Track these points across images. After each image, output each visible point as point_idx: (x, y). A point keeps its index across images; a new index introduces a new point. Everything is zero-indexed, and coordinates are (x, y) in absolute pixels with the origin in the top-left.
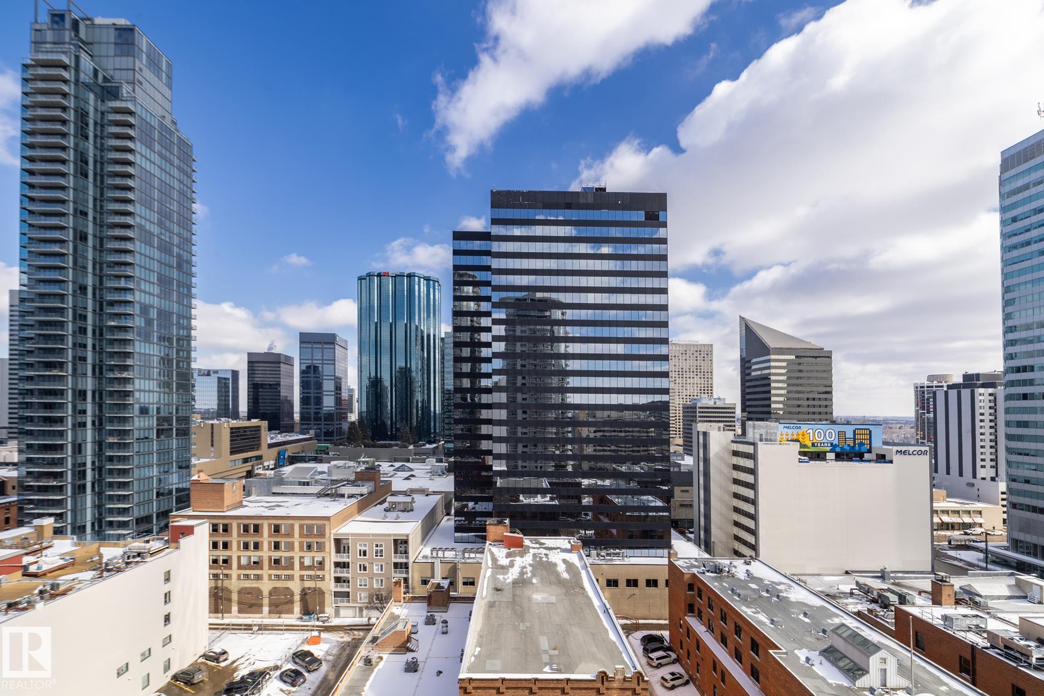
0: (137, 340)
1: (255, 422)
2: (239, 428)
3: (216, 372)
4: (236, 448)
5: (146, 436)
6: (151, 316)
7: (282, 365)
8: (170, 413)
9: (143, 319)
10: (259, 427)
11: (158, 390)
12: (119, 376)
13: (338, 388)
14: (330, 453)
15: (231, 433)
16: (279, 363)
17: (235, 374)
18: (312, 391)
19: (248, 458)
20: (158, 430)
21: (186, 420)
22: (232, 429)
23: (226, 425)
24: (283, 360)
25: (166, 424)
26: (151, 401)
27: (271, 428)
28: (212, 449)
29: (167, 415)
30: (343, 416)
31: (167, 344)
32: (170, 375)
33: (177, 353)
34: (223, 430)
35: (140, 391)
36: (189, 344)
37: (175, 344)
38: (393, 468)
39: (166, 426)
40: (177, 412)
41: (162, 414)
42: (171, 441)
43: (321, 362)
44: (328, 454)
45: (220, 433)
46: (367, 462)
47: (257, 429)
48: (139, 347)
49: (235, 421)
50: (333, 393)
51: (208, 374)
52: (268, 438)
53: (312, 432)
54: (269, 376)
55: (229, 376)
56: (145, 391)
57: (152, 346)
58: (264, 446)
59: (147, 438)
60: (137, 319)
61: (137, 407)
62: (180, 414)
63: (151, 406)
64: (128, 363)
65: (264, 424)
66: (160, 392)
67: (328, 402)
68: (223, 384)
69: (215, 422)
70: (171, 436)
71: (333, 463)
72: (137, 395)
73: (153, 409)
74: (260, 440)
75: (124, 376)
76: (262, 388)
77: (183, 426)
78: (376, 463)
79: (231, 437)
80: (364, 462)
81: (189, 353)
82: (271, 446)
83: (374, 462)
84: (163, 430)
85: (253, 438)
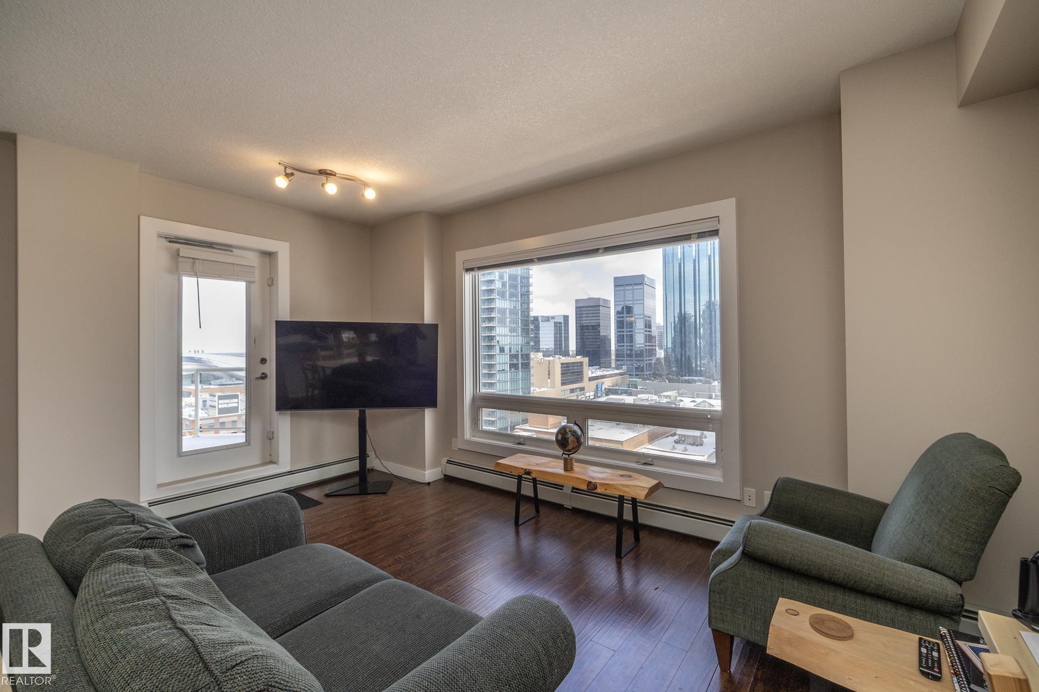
0: (498, 299)
1: (579, 358)
2: (568, 363)
3: (553, 318)
4: (566, 380)
5: (504, 369)
6: (505, 280)
7: (601, 308)
8: (517, 352)
9: (500, 283)
10: (582, 363)
11: (510, 334)
12: (488, 325)
13: (648, 325)
14: (638, 388)
15: (561, 367)
16: (599, 306)
17: (566, 318)
18: (625, 330)
19: (574, 389)
20: (510, 364)
21: (527, 357)
22: (562, 364)
23: (558, 361)
24: (601, 304)
25: (515, 360)
26: (506, 343)
27: (591, 364)
28: (549, 380)
29: (515, 353)
30: (652, 352)
31: (515, 299)
32: (516, 323)
33: (521, 306)
34: (556, 365)
35: (499, 335)
36: (528, 298)
37: (519, 299)
38: (694, 404)
39: (515, 361)
40: (521, 351)
41: (513, 353)
42: (518, 373)
43: (631, 302)
44: (636, 388)
45: (554, 367)
46: (669, 397)
47: (581, 364)
48: (499, 304)
49: (564, 358)
50: (643, 331)
51: (547, 319)
52: (590, 372)
53: (624, 367)
54: (591, 318)
55: (562, 321)
56: (502, 336)
57: (505, 301)
58: (586, 379)
59: (504, 370)
60: (497, 282)
61: (498, 348)
62: (523, 353)
63: (506, 347)
64: (492, 316)
65: (586, 360)
66: (511, 336)
67: (640, 340)
68: (557, 325)
69: (551, 358)
70: (518, 369)
71: (639, 396)
72: (498, 338)
73: (507, 349)
74: (582, 374)
75: (490, 325)
76: (588, 329)
77: (525, 361)
78: (679, 398)
79: (562, 371)
80: (666, 397)
81: (528, 304)
82: (591, 379)
83: (676, 397)
84: (513, 364)
85: (577, 372)
